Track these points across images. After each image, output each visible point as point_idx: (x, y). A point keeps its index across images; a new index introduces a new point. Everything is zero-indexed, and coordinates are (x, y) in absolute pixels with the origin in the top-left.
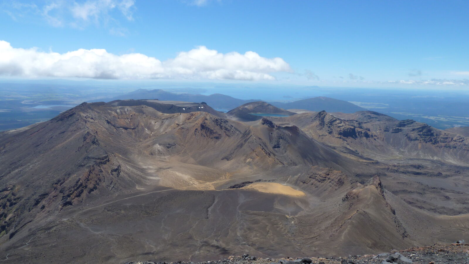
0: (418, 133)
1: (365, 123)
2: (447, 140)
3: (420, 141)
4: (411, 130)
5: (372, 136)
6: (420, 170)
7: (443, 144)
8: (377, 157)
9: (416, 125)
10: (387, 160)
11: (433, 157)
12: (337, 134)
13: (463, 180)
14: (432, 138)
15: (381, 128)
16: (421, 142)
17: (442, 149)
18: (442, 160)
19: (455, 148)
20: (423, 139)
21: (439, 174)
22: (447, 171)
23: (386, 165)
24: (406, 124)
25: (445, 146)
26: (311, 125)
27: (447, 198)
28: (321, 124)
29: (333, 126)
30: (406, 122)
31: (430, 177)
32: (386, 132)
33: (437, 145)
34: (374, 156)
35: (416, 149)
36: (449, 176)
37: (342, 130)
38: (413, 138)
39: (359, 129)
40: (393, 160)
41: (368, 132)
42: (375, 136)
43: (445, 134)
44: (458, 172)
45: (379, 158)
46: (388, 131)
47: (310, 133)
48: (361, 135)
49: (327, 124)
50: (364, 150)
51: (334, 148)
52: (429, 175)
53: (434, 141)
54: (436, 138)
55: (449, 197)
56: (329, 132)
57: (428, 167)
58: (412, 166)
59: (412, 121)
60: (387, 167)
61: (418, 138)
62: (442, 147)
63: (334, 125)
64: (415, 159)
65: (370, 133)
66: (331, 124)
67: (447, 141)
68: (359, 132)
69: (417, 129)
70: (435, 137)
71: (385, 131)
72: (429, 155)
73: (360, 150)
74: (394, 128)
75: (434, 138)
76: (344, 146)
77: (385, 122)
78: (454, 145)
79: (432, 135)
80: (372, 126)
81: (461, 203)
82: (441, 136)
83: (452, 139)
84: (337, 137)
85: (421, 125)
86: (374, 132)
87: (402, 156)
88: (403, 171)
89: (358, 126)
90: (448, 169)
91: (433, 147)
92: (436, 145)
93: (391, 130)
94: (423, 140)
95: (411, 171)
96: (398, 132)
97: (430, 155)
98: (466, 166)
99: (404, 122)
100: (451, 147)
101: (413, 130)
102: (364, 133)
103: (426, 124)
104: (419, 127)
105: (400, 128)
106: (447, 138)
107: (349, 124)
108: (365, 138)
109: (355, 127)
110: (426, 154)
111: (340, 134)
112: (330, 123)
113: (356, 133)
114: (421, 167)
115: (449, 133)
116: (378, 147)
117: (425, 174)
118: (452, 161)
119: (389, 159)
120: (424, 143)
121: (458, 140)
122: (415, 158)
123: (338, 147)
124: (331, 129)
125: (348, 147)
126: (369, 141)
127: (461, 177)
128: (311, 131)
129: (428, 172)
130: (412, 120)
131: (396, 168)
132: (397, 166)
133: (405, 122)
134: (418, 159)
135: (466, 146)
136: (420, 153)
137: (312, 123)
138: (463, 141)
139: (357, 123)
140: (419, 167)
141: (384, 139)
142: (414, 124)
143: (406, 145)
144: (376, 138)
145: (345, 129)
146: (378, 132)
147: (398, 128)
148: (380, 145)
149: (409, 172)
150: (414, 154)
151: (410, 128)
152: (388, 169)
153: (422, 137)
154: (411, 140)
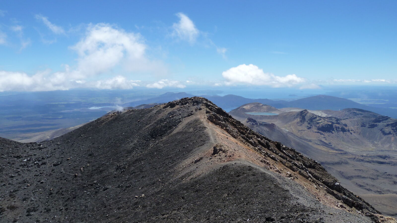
0: (392, 128)
1: (344, 119)
3: (393, 135)
5: (349, 131)
6: (386, 160)
8: (350, 149)
9: (390, 121)
10: (358, 151)
12: (316, 129)
15: (359, 124)
23: (355, 155)
24: (381, 120)
26: (293, 122)
28: (301, 121)
29: (313, 123)
30: (382, 118)
31: (393, 166)
34: (347, 147)
35: (389, 142)
37: (320, 125)
38: (387, 133)
39: (337, 125)
40: (364, 151)
41: (345, 127)
42: (351, 130)
46: (365, 126)
47: (291, 129)
48: (338, 130)
49: (307, 121)
50: (339, 142)
51: (310, 141)
52: (393, 164)
56: (308, 127)
57: (395, 158)
58: (379, 156)
61: (391, 133)
63: (314, 121)
65: (346, 128)
66: (312, 121)
68: (337, 127)
69: (392, 124)
71: (362, 126)
73: (334, 143)
74: (370, 124)
76: (319, 139)
77: (362, 119)
80: (350, 122)
84: (315, 132)
85: (395, 121)
86: (352, 127)
89: (336, 122)
93: (367, 125)
94: (396, 134)
95: (376, 161)
96: (373, 127)
101: (388, 125)
102: (341, 128)
104: (393, 122)
105: (376, 123)
107: (328, 120)
108: (341, 132)
109: (333, 123)
111: (319, 129)
112: (310, 120)
113: (334, 128)
114: (387, 157)
116: (354, 140)
117: (389, 163)
119: (361, 150)
123: (314, 140)
124: (311, 125)
125: (323, 140)
126: (346, 135)
128: (292, 127)
129: (392, 161)
130: (388, 117)
131: (362, 158)
133: (380, 119)
136: (393, 145)
137: (294, 121)
139: (335, 119)
140: (385, 157)
141: (360, 133)
143: (381, 138)
144: (352, 132)
145: (323, 125)
146: (355, 127)
147: (374, 124)
148: (355, 139)
149: (373, 162)
150: (386, 146)
151: (385, 123)
152: (355, 158)
153: (395, 132)
154: (385, 134)
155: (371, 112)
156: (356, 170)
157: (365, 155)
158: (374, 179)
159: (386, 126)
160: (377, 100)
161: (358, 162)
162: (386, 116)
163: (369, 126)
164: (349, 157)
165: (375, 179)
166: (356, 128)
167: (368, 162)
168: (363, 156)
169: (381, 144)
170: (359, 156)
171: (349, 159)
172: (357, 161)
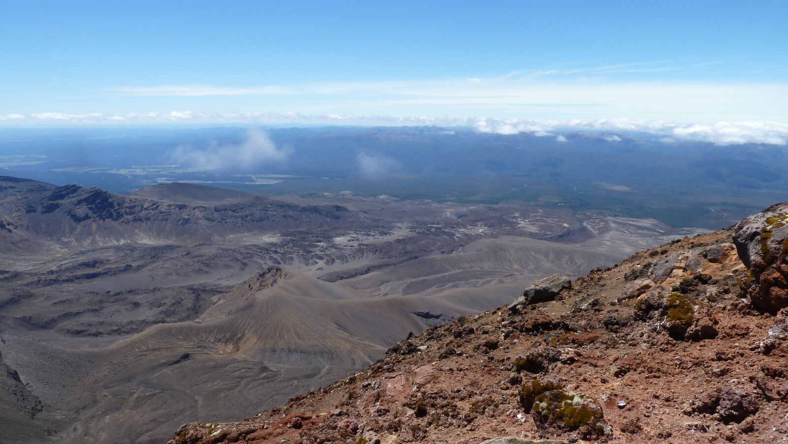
0: (88, 206)
2: (136, 209)
3: (94, 218)
4: (75, 203)
5: (4, 225)
6: (99, 267)
7: (130, 217)
8: (18, 264)
9: (82, 193)
11: (118, 241)
13: (162, 268)
14: (112, 210)
15: (21, 208)
16: (95, 221)
17: (130, 224)
18: (132, 242)
19: (148, 219)
20: (98, 214)
21: (128, 268)
22: (140, 259)
23: (36, 274)
24: (64, 194)
25: (135, 220)
27: (136, 305)
30: (65, 190)
31: (115, 276)
32: (32, 214)
33: (122, 220)
34: (11, 262)
35: (90, 234)
36: (142, 266)
38: (82, 216)
40: (49, 261)
42: (9, 224)
43: (131, 200)
44: (155, 257)
45: (22, 264)
46: (35, 211)
52: (112, 273)
53: (116, 214)
54: (118, 209)
55: (139, 302)
57: (111, 260)
58: (83, 264)
59: (76, 187)
60: (36, 279)
61: (89, 215)
62: (129, 222)
64: (89, 251)
67: (135, 212)
69: (86, 200)
70: (117, 207)
71: (28, 212)
72: (111, 239)
74: (44, 204)
75: (116, 210)
77: (26, 196)
78: (146, 215)
79: (111, 205)
81: (155, 307)
82: (126, 205)
83: (142, 207)
85: (91, 192)
86: (7, 217)
87: (66, 250)
88: (67, 278)
90: (140, 256)
91: (115, 224)
92: (120, 221)
93: (40, 209)
94: (97, 217)
95: (81, 275)
96: (54, 210)
97: (114, 239)
98: (166, 244)
99: (60, 191)
100: (143, 219)
101: (80, 202)
103: (99, 189)
104: (90, 195)
105: (56, 202)
106: (134, 207)
110: (107, 239)
114: (98, 262)
115: (136, 197)
116: (19, 245)
117: (106, 273)
118: (147, 240)
119: (42, 262)
120: (101, 222)
121: (151, 208)
122: (90, 248)
127: (160, 263)
129: (110, 268)
130: (75, 185)
131: (53, 277)
132: (57, 272)
133: (63, 191)
134: (94, 250)
135: (164, 214)
136: (97, 238)
138: (157, 207)
140: (93, 264)
141: (28, 226)
142: (79, 191)
143: (72, 229)
144: (10, 227)
146: (14, 215)
147: (52, 203)
148: (22, 240)
149: (77, 278)
150: (87, 243)
151: (73, 200)
152: (39, 281)
153: (95, 213)
154: (77, 219)
155: (32, 181)
156: (56, 303)
157: (54, 268)
158: (97, 311)
159: (76, 205)
160: (23, 156)
161: (48, 288)
162: (72, 184)
163: (44, 209)
164: (26, 282)
165: (100, 310)
166: (16, 218)
167: (67, 281)
168: (52, 272)
169: (76, 240)
170: (44, 274)
171: (27, 285)
172: (46, 285)
